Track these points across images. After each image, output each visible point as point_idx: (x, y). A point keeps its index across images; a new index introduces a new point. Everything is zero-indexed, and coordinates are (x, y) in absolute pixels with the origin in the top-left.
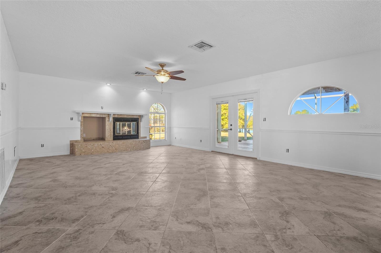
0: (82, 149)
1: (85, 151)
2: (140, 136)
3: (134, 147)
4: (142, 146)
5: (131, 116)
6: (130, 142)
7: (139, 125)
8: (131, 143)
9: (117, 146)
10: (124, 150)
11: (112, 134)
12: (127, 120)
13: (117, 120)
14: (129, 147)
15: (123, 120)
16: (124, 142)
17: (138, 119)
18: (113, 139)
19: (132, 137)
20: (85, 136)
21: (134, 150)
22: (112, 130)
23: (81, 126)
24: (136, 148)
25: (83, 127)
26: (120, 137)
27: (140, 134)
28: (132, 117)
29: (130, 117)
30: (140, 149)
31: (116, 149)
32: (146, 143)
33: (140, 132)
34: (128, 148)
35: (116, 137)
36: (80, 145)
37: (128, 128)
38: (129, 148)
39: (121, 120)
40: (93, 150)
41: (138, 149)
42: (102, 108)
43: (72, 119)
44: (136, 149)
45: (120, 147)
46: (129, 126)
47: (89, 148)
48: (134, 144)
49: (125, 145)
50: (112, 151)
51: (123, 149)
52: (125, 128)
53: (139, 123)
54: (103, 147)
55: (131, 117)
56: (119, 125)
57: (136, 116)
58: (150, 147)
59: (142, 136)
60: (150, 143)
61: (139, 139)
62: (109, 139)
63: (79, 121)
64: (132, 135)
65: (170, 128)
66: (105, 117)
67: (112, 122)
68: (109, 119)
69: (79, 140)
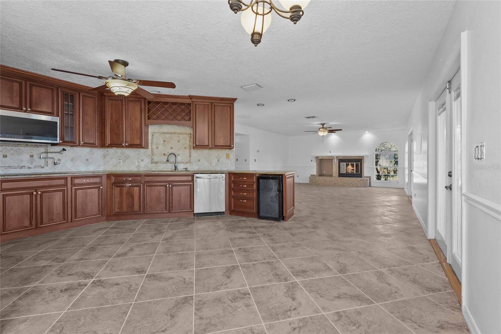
1: (315, 182)
4: (359, 184)
7: (363, 165)
10: (342, 185)
11: (337, 172)
12: (350, 161)
13: (341, 160)
17: (362, 159)
18: (338, 176)
19: (355, 176)
22: (338, 169)
23: (317, 165)
24: (352, 184)
26: (344, 175)
27: (364, 173)
28: (356, 158)
29: (353, 158)
30: (357, 186)
31: (335, 183)
32: (363, 182)
33: (364, 172)
35: (341, 175)
36: (311, 178)
39: (345, 161)
42: (330, 152)
43: (312, 161)
44: (353, 186)
46: (353, 166)
48: (351, 181)
52: (349, 167)
56: (343, 164)
57: (360, 157)
58: (368, 187)
59: (365, 175)
60: (368, 182)
61: (362, 177)
62: (335, 176)
63: (315, 162)
64: (355, 174)
65: (404, 169)
66: (332, 159)
67: (338, 163)
68: (334, 160)
69: (315, 175)
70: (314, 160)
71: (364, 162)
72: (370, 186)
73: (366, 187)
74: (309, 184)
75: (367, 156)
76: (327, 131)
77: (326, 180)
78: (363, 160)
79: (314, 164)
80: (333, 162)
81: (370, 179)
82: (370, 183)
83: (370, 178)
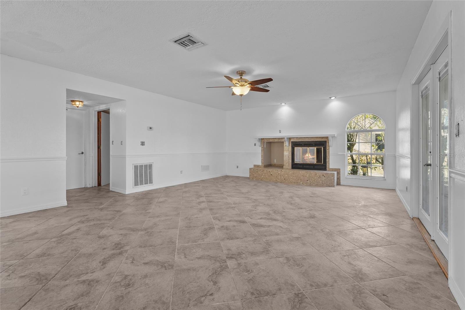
0: (254, 174)
2: (329, 167)
3: (307, 181)
4: (321, 182)
5: (315, 138)
6: (302, 173)
8: (304, 175)
9: (287, 176)
11: (290, 161)
12: (309, 144)
13: (295, 144)
14: (301, 179)
15: (303, 145)
16: (294, 172)
17: (326, 141)
18: (291, 167)
19: (316, 167)
20: (276, 162)
21: (308, 184)
22: (291, 157)
23: (262, 151)
24: (310, 182)
25: (263, 153)
26: (300, 166)
27: (329, 163)
28: (317, 140)
29: (313, 140)
30: (317, 184)
31: (285, 179)
32: (327, 178)
33: (329, 161)
34: (299, 181)
35: (295, 166)
36: (252, 170)
37: (310, 155)
38: (301, 181)
39: (302, 144)
40: (262, 177)
41: (314, 185)
42: (280, 132)
43: (255, 145)
44: (311, 184)
45: (289, 178)
47: (259, 174)
48: (307, 176)
49: (296, 176)
50: (280, 181)
51: (294, 181)
52: (307, 154)
53: (327, 149)
54: (271, 174)
55: (315, 140)
56: (298, 150)
57: (323, 138)
58: (334, 186)
59: (331, 167)
60: (334, 179)
61: (326, 170)
62: (287, 167)
63: (260, 147)
64: (315, 164)
65: (395, 157)
66: (283, 142)
67: (290, 147)
68: (286, 143)
69: (260, 165)
70: (258, 144)
71: (329, 146)
72: (339, 184)
73: (332, 186)
74: (248, 178)
75: (333, 137)
76: (248, 85)
77: (271, 173)
78: (327, 143)
79: (259, 150)
80: (284, 146)
81: (339, 174)
82: (339, 179)
83: (338, 171)
